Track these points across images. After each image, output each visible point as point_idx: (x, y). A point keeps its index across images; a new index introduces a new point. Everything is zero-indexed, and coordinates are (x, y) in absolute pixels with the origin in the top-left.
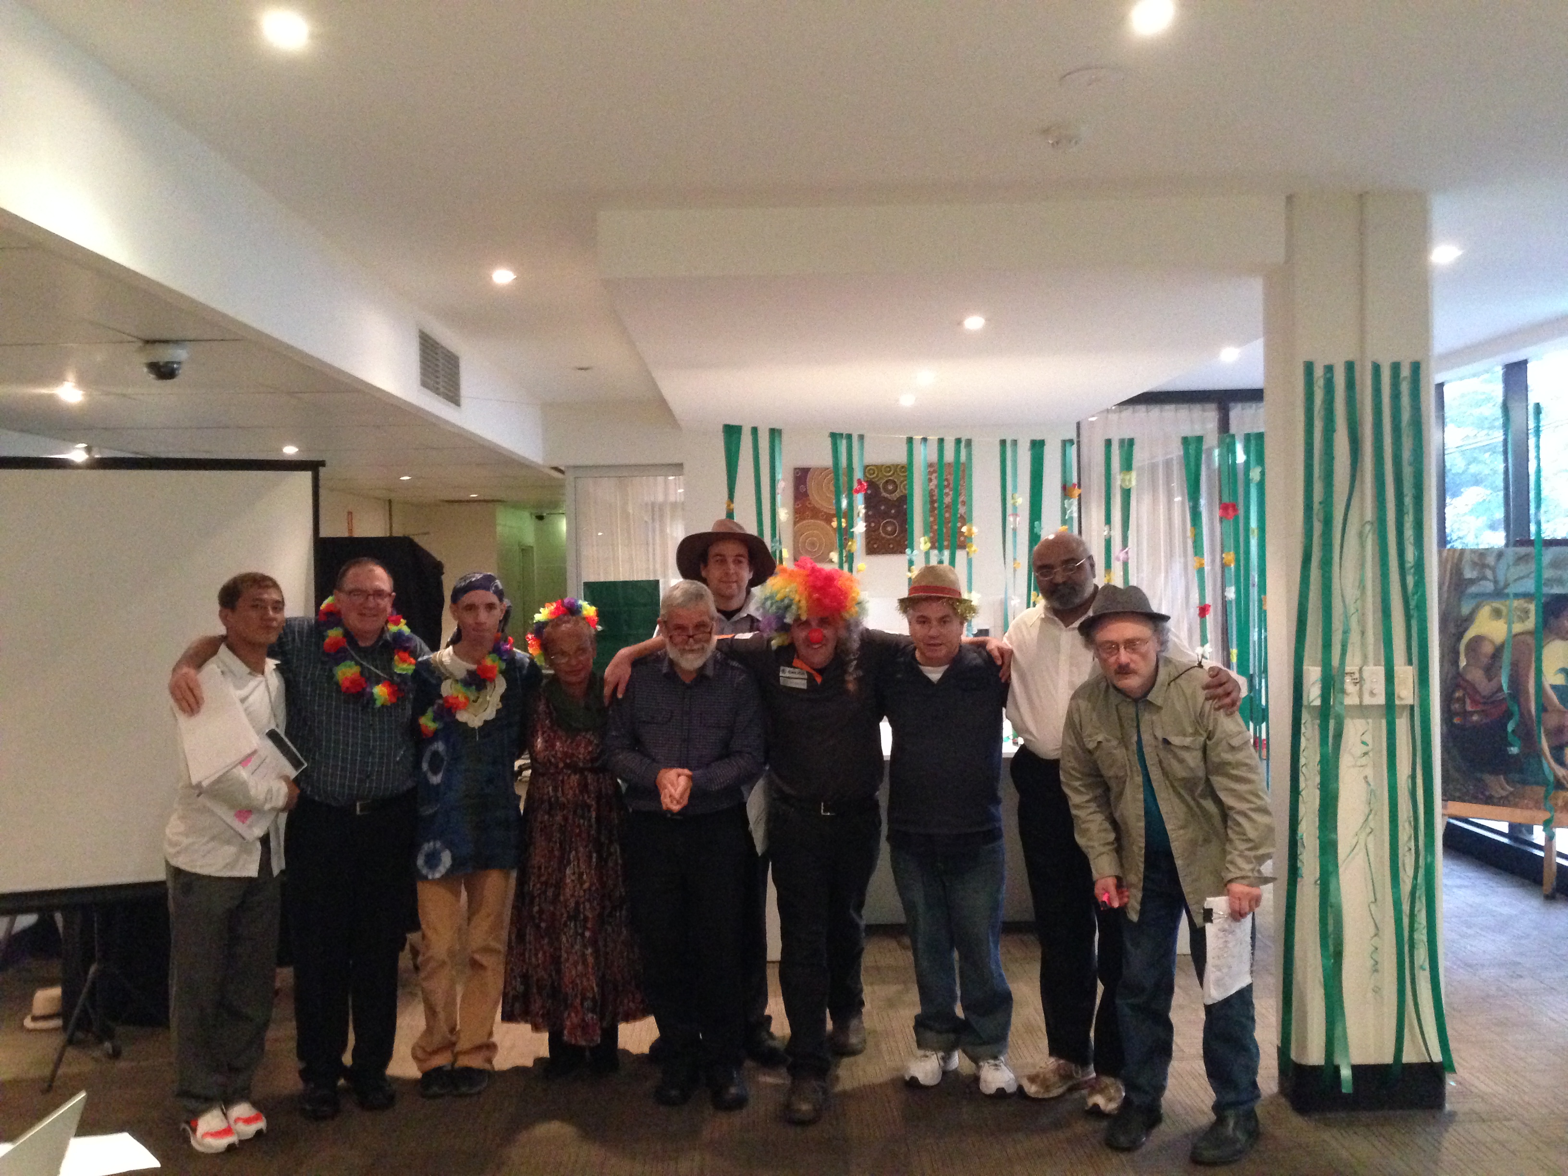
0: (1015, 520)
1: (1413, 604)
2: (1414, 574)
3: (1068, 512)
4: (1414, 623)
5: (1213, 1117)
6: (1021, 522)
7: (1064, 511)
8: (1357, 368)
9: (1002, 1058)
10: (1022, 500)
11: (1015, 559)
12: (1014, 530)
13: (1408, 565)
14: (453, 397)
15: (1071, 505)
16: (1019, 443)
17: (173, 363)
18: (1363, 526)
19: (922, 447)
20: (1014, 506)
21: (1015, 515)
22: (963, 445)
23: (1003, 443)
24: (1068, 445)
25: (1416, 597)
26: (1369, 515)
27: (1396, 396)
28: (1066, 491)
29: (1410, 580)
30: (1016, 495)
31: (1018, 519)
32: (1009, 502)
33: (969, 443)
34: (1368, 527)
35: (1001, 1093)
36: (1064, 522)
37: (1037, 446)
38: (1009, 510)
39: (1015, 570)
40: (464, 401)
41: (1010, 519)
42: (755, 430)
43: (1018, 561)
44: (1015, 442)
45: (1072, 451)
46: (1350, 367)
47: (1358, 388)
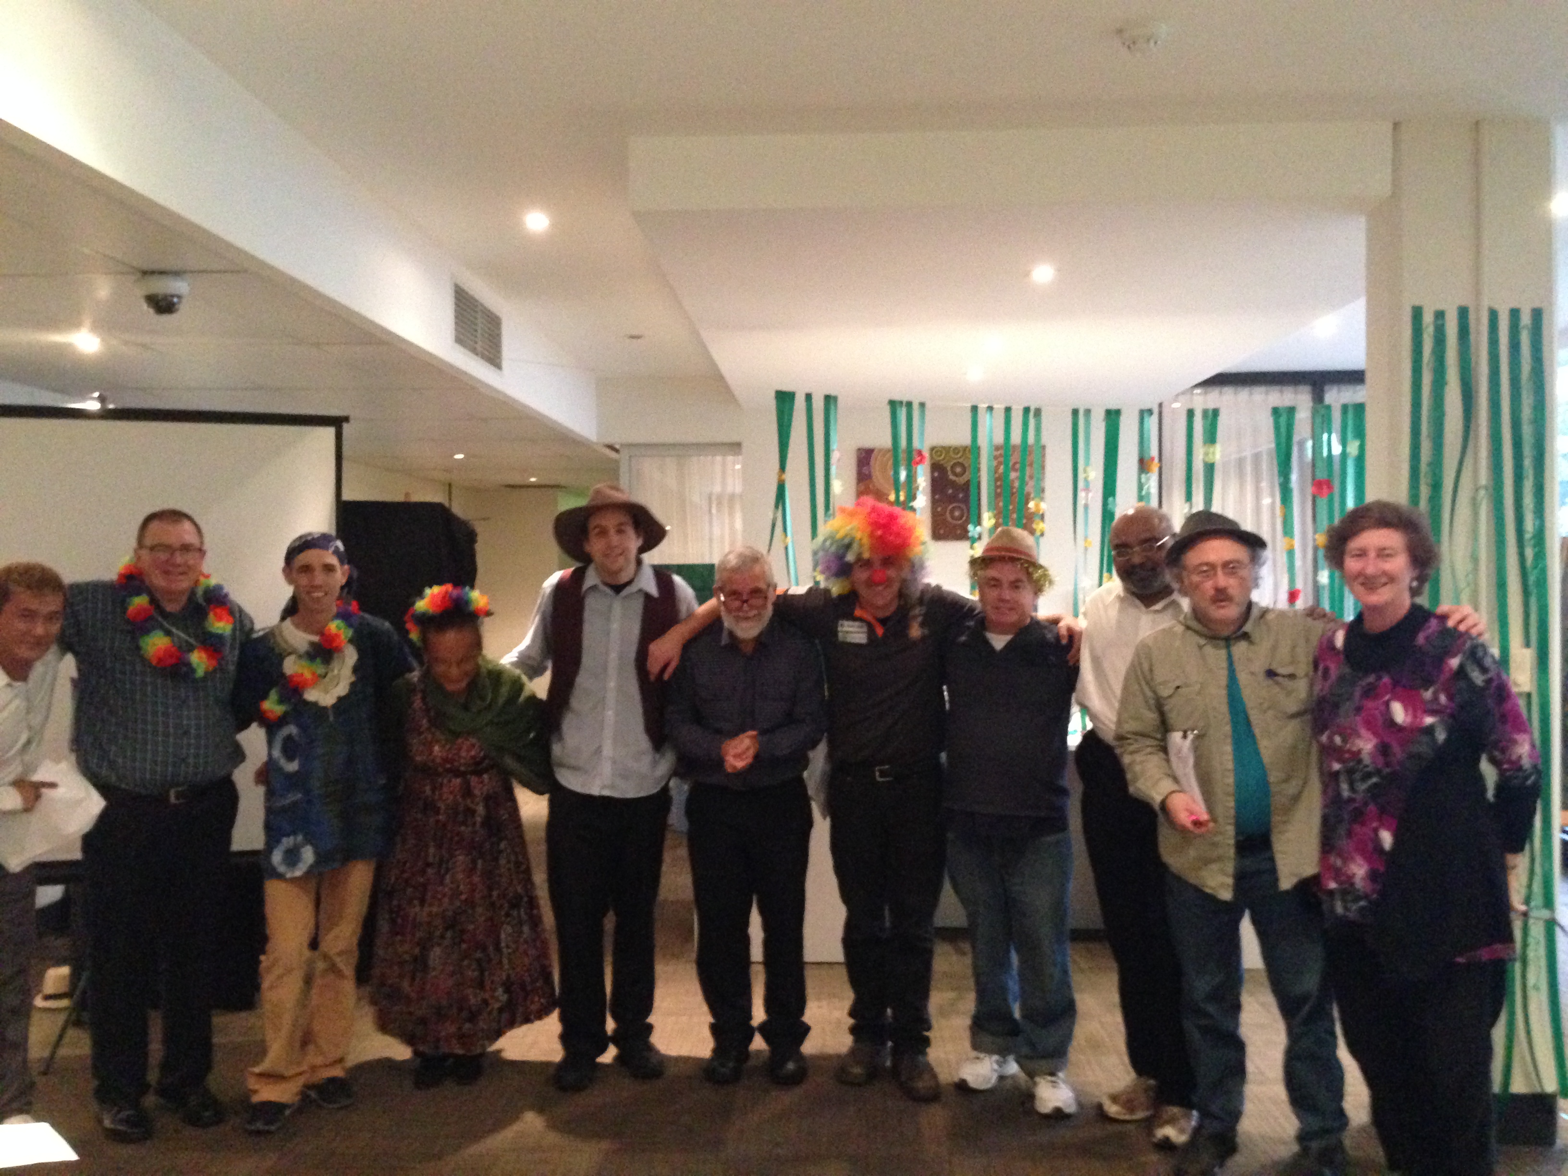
0: (1087, 498)
1: (1532, 579)
2: (1534, 546)
3: (1146, 487)
4: (1533, 600)
5: (1295, 1148)
6: (1093, 497)
7: (1140, 487)
8: (1472, 317)
9: (1061, 1074)
10: (1094, 474)
11: (1086, 538)
12: (1086, 507)
13: (1528, 536)
14: (494, 358)
15: (1148, 479)
16: (1093, 414)
17: (173, 296)
18: (1477, 490)
19: (988, 416)
20: (1086, 480)
21: (1087, 489)
22: (1032, 414)
23: (1075, 412)
24: (1146, 415)
25: (1535, 571)
26: (1484, 478)
27: (1515, 346)
28: (1143, 465)
29: (1529, 553)
30: (1089, 469)
31: (1090, 495)
32: (1081, 476)
33: (1038, 412)
34: (1482, 493)
35: (1059, 1115)
36: (1141, 498)
37: (1113, 416)
38: (1081, 484)
39: (1086, 549)
40: (505, 364)
41: (1081, 495)
42: (809, 397)
43: (1089, 540)
44: (1088, 412)
45: (1152, 423)
46: (1463, 313)
47: (1472, 337)
